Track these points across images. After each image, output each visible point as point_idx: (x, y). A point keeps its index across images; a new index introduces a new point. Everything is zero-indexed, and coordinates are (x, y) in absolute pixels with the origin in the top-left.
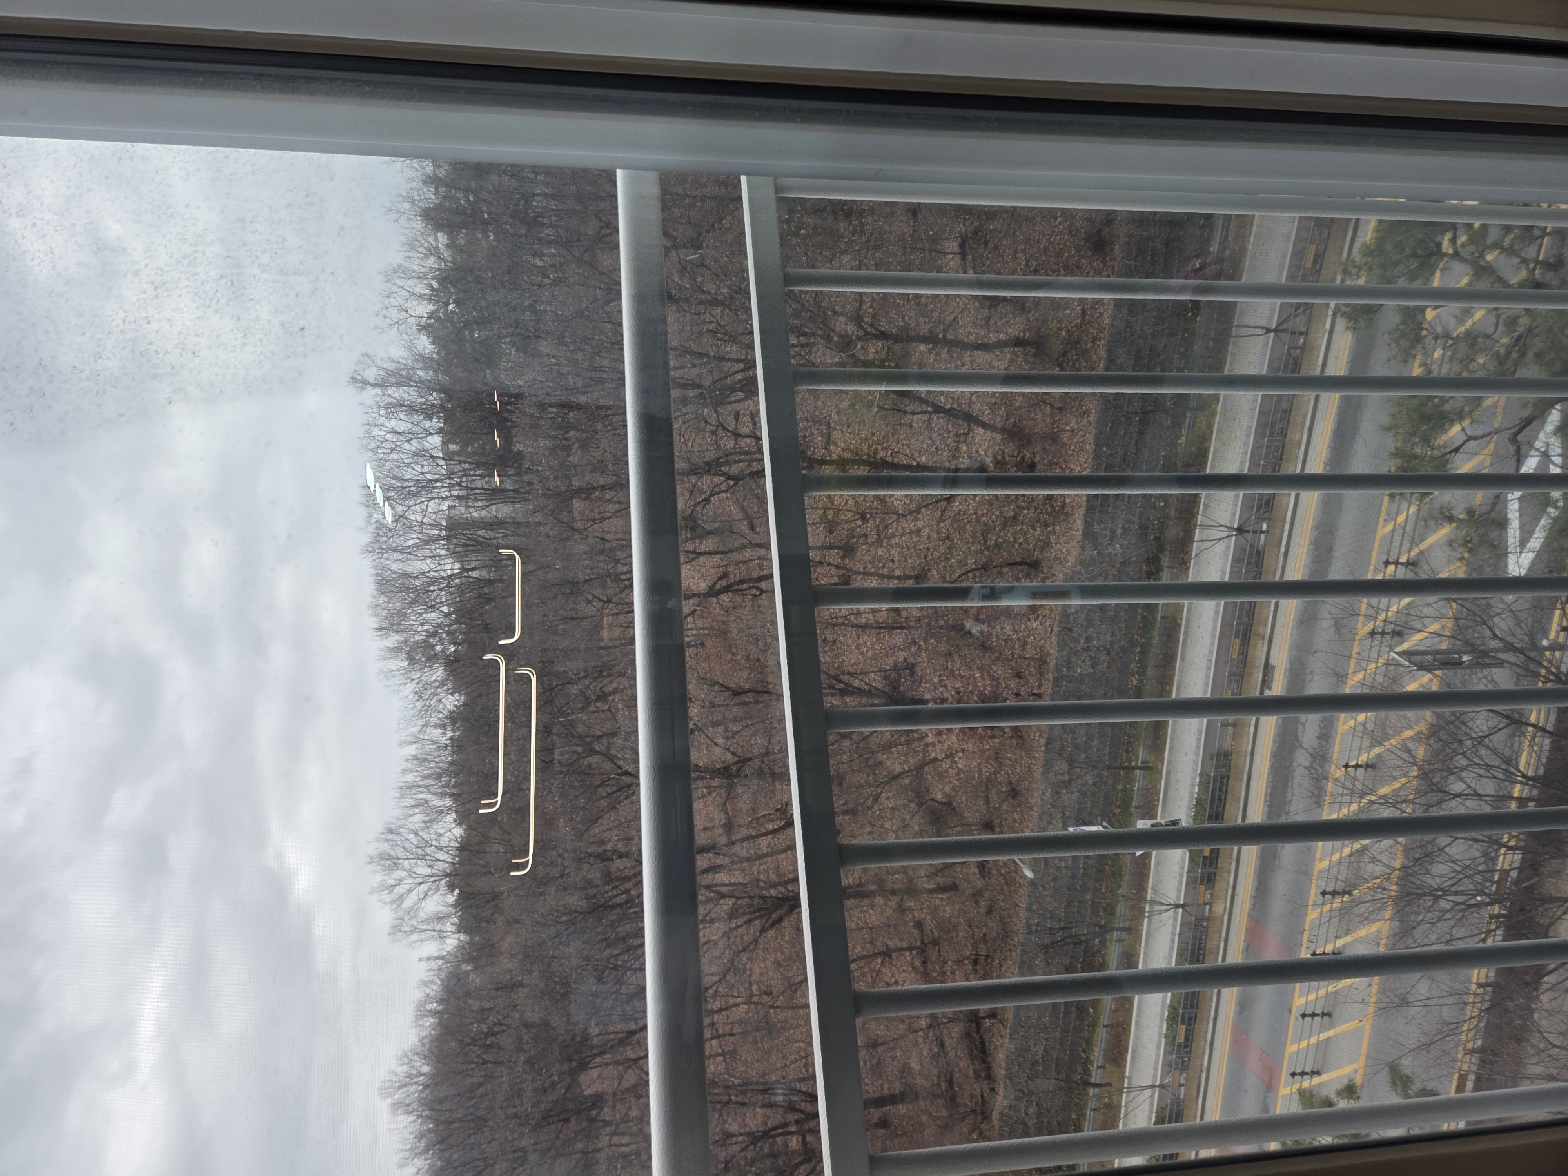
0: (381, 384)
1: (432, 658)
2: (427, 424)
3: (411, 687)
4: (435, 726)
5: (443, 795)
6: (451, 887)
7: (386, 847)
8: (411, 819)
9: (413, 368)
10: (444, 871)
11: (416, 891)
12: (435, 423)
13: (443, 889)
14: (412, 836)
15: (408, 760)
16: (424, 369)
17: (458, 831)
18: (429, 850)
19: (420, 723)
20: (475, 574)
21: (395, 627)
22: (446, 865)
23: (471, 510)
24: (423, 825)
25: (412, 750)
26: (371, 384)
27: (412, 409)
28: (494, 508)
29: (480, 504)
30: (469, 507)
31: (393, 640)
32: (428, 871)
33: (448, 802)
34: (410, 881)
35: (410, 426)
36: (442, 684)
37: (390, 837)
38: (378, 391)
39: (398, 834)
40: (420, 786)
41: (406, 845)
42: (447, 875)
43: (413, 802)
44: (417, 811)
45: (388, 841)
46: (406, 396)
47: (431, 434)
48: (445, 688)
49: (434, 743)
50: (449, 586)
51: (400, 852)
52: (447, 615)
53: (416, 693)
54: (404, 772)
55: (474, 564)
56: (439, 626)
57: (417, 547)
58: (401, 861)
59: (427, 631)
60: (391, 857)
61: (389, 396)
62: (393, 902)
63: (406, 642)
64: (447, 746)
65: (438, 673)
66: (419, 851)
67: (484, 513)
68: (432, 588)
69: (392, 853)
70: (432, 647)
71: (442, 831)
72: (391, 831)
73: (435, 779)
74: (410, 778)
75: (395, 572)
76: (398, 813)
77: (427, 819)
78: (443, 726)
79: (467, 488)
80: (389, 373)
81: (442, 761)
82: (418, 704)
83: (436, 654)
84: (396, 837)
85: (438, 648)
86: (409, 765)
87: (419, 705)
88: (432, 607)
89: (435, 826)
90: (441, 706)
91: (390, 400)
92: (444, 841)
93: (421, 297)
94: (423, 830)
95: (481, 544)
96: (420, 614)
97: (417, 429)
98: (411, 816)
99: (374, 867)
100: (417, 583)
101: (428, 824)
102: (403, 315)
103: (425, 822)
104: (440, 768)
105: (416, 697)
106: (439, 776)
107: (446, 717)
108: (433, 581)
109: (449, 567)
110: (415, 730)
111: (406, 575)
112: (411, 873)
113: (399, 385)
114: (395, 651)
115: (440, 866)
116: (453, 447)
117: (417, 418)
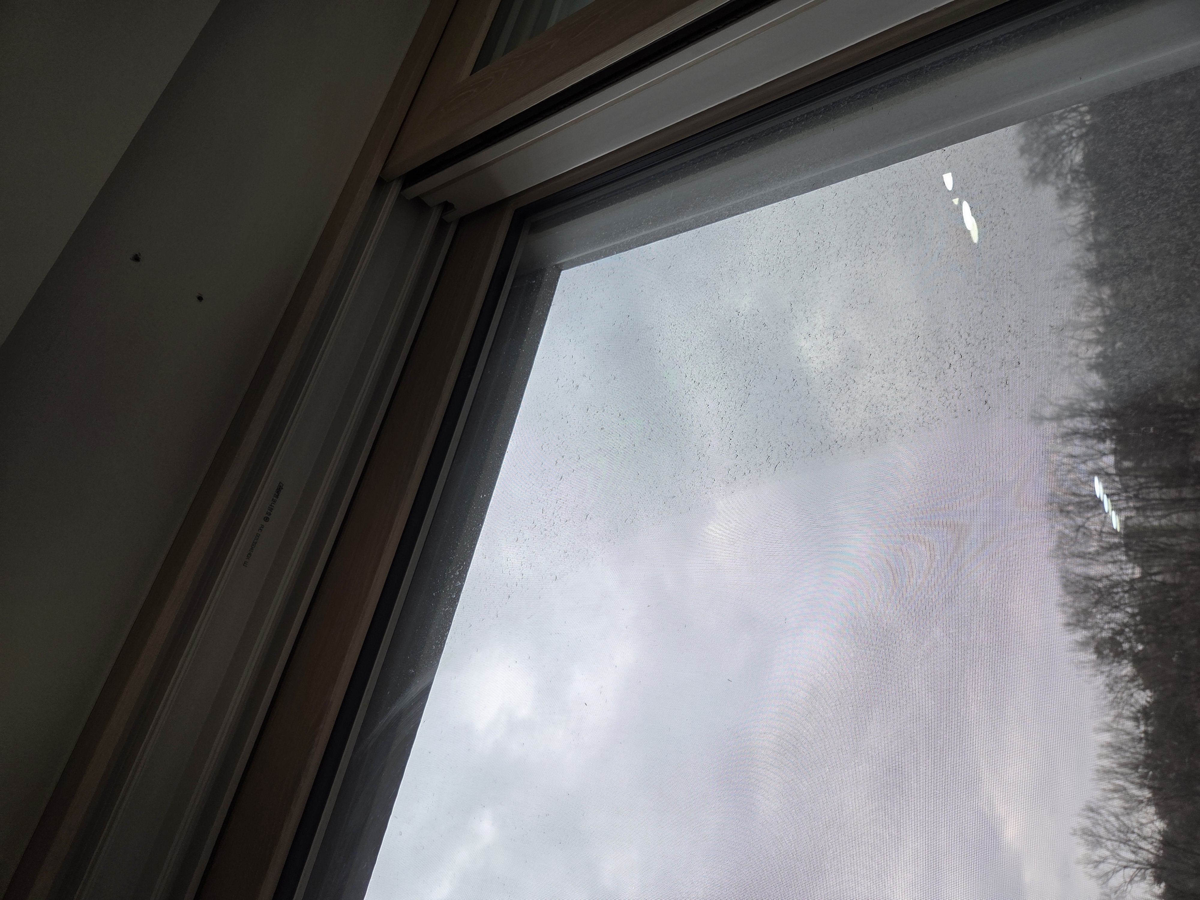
0: (1057, 418)
1: (1119, 655)
2: (1101, 447)
3: (1101, 680)
4: (1129, 718)
5: (1141, 786)
6: (1158, 880)
7: (1088, 823)
8: (1110, 802)
9: (1085, 401)
10: (1148, 861)
11: (1121, 873)
12: (1108, 445)
13: (1150, 879)
14: (1112, 819)
15: (1102, 746)
16: (1096, 400)
17: (1160, 825)
18: (1133, 837)
19: (1113, 713)
20: (1159, 578)
21: (1082, 624)
22: (1150, 856)
23: (1151, 519)
24: (1122, 810)
25: (1107, 737)
26: (1047, 419)
27: (1086, 435)
28: (1174, 516)
29: (1159, 513)
30: (1148, 517)
31: (1081, 635)
32: (1132, 857)
33: (1147, 794)
34: (1114, 861)
35: (1084, 449)
36: (1132, 680)
37: (1091, 814)
38: (1054, 424)
39: (1099, 814)
40: (1117, 773)
41: (1108, 826)
42: (1153, 866)
43: (1111, 787)
44: (1116, 795)
45: (1089, 818)
46: (1079, 425)
47: (1105, 454)
48: (1136, 683)
49: (1128, 734)
50: (1132, 588)
51: (1102, 832)
52: (1133, 616)
53: (1107, 685)
54: (1100, 756)
55: (1155, 570)
56: (1126, 625)
57: (1098, 553)
58: (1104, 841)
59: (1113, 629)
60: (1093, 835)
61: (1064, 427)
62: (1099, 877)
63: (1093, 637)
64: (1141, 739)
65: (1127, 669)
66: (1122, 835)
67: (1164, 522)
68: (1115, 590)
69: (1095, 831)
70: (1120, 644)
71: (1144, 821)
72: (1092, 810)
73: (1132, 769)
74: (1106, 763)
75: (1079, 575)
76: (1098, 794)
77: (1127, 805)
78: (1136, 719)
79: (1143, 499)
80: (1063, 408)
81: (1137, 753)
82: (1109, 695)
83: (1123, 652)
84: (1099, 817)
85: (1126, 646)
86: (1104, 751)
87: (1111, 697)
88: (1116, 607)
89: (1136, 815)
90: (1133, 700)
91: (1065, 430)
92: (1147, 831)
93: (1089, 342)
94: (1123, 815)
95: (1163, 550)
96: (1106, 614)
97: (1091, 452)
98: (1110, 799)
99: (1076, 839)
100: (1100, 585)
101: (1128, 811)
102: (1073, 360)
103: (1125, 809)
104: (1137, 759)
105: (1107, 689)
106: (1135, 767)
107: (1139, 711)
108: (1117, 584)
109: (1130, 571)
110: (1108, 719)
111: (1089, 578)
112: (1115, 854)
113: (1072, 416)
114: (1084, 645)
115: (1144, 856)
116: (1127, 464)
117: (1091, 442)
